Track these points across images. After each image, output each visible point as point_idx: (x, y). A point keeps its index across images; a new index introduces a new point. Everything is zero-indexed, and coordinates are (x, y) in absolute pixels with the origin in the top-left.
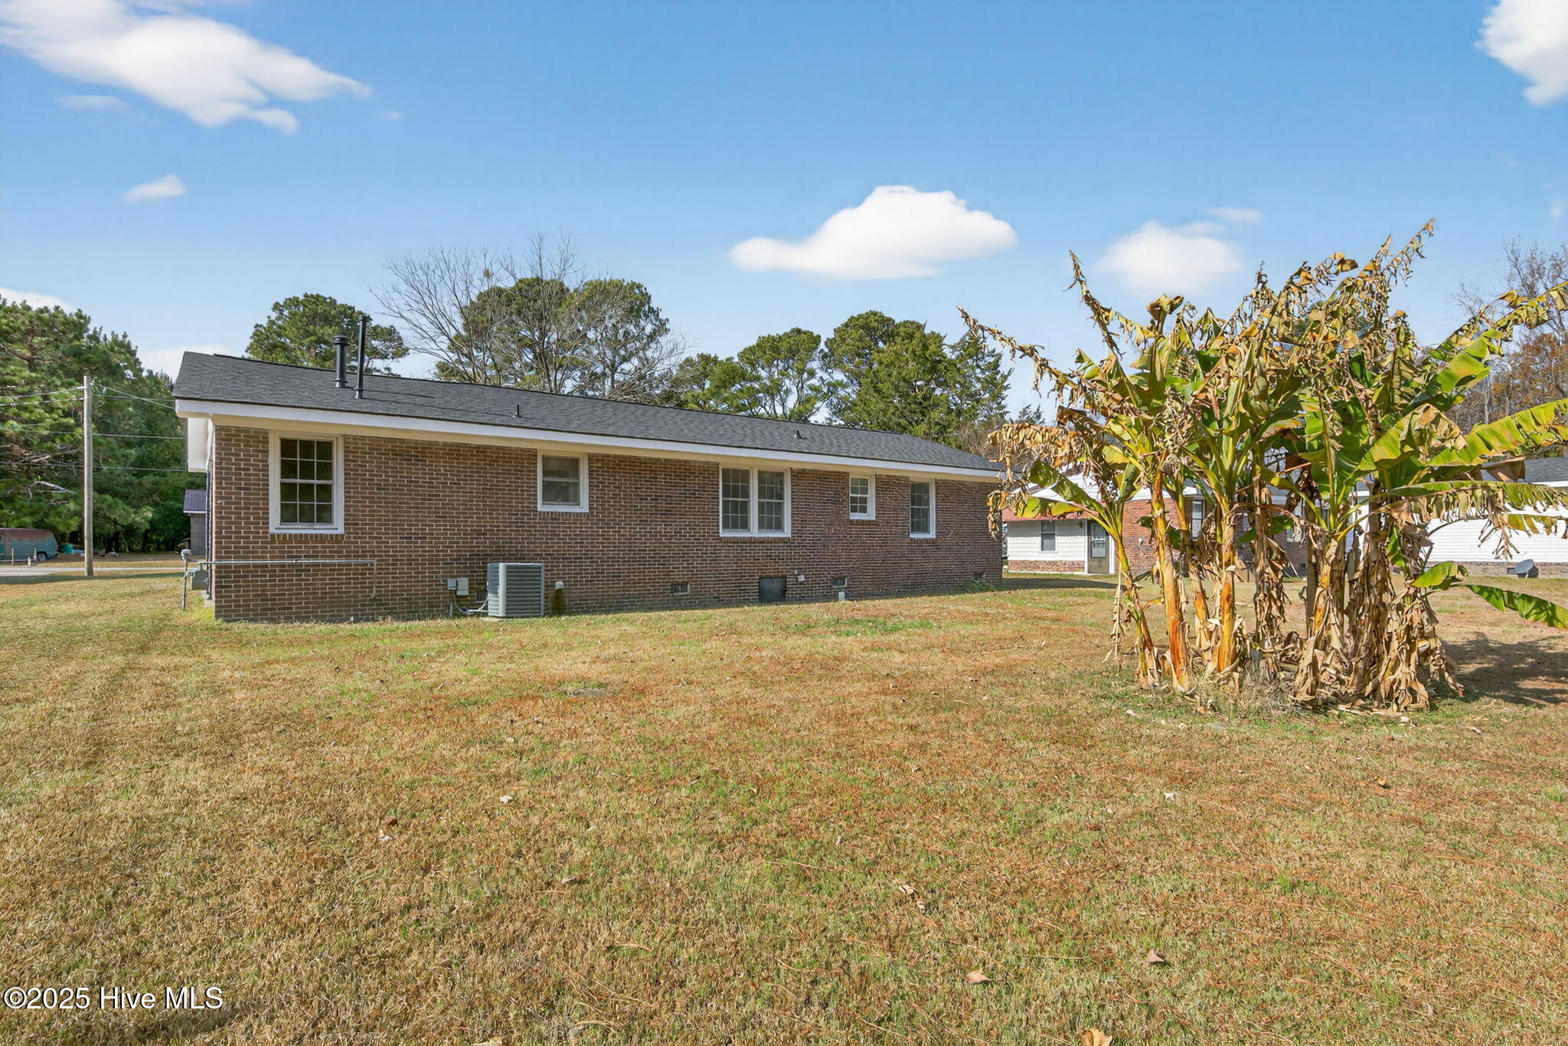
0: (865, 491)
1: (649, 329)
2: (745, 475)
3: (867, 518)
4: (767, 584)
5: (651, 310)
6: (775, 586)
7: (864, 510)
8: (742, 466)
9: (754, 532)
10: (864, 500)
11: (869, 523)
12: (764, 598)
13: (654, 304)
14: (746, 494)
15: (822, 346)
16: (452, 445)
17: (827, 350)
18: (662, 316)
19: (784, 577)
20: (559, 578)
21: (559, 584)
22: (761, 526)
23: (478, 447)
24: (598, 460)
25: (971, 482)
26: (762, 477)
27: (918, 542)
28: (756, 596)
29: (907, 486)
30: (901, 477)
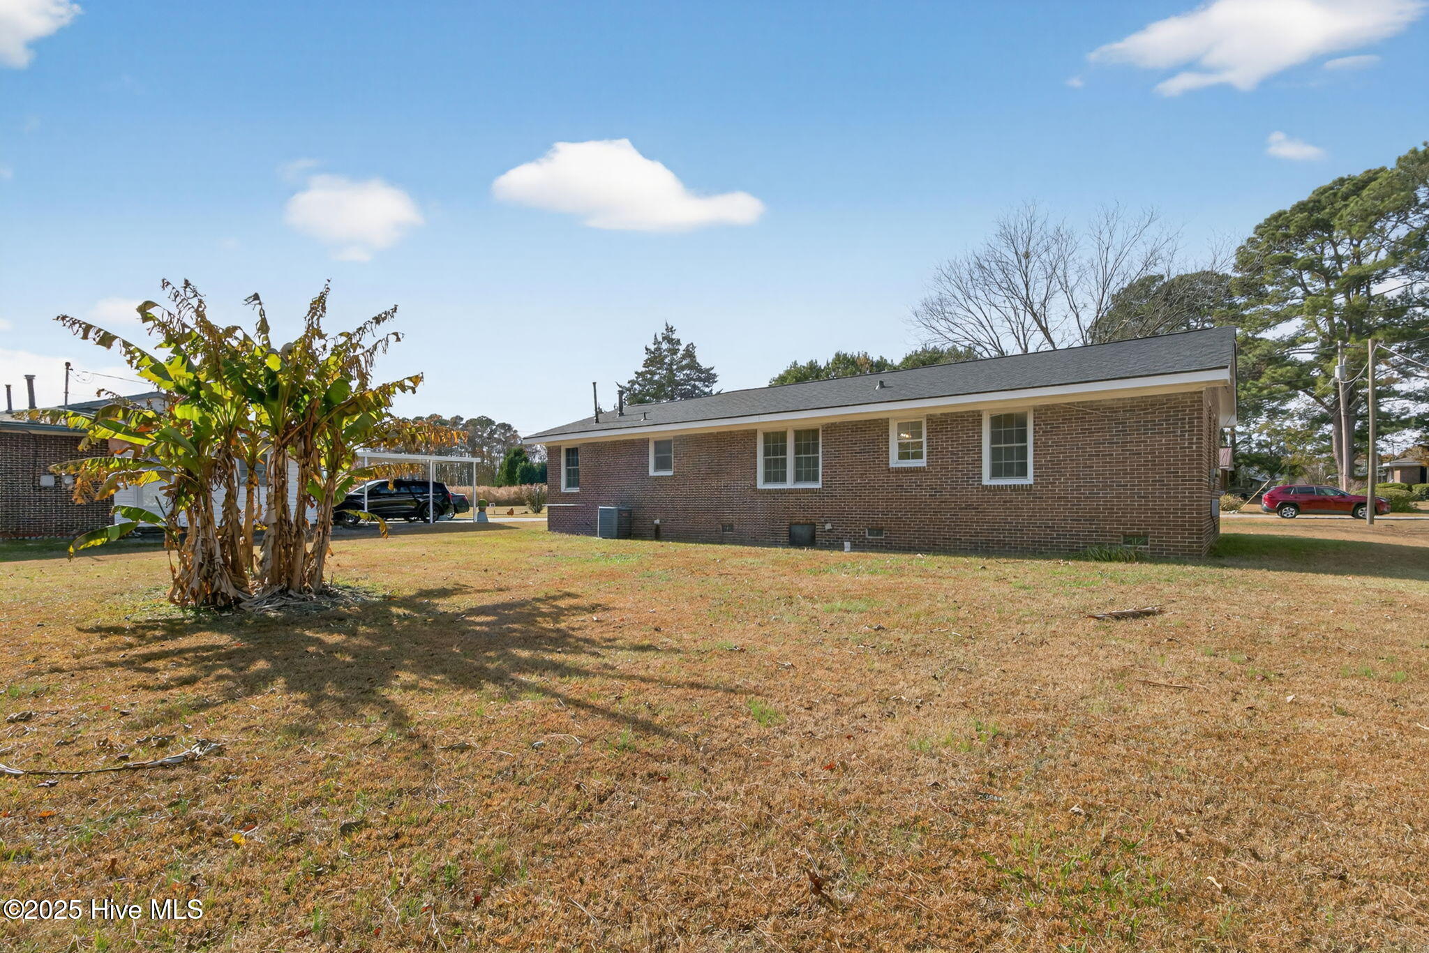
0: (920, 435)
2: (782, 436)
3: (918, 465)
4: (798, 530)
6: (806, 532)
7: (916, 456)
8: (779, 428)
9: (790, 484)
10: (920, 445)
11: (918, 470)
12: (795, 541)
14: (784, 452)
19: (814, 524)
20: (657, 517)
21: (657, 522)
22: (798, 478)
23: (623, 441)
24: (677, 440)
25: (1114, 400)
26: (799, 434)
27: (995, 490)
28: (786, 539)
29: (978, 421)
30: (966, 412)
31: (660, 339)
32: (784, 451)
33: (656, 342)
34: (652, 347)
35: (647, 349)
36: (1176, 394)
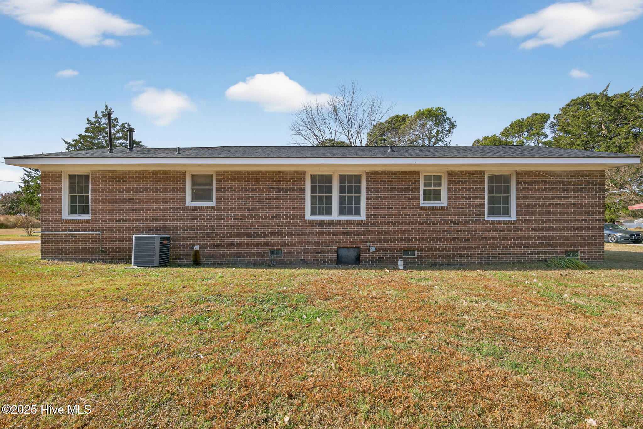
0: (440, 185)
1: (447, 127)
2: (329, 179)
3: (441, 205)
4: (343, 252)
5: (448, 118)
6: (352, 254)
7: (438, 199)
8: (325, 172)
9: (335, 216)
10: (439, 192)
11: (442, 209)
12: (341, 262)
13: (448, 115)
15: (552, 119)
16: (140, 172)
17: (555, 121)
18: (453, 120)
19: (359, 248)
20: (197, 244)
21: (197, 248)
22: (342, 212)
23: (153, 172)
24: (221, 175)
25: (562, 171)
26: (343, 179)
27: (494, 223)
28: (334, 260)
29: (482, 178)
30: (476, 171)
31: (100, 115)
32: (329, 190)
33: (96, 116)
34: (93, 120)
35: (88, 120)
36: (593, 171)
